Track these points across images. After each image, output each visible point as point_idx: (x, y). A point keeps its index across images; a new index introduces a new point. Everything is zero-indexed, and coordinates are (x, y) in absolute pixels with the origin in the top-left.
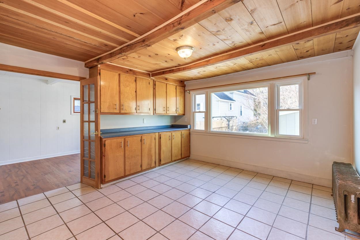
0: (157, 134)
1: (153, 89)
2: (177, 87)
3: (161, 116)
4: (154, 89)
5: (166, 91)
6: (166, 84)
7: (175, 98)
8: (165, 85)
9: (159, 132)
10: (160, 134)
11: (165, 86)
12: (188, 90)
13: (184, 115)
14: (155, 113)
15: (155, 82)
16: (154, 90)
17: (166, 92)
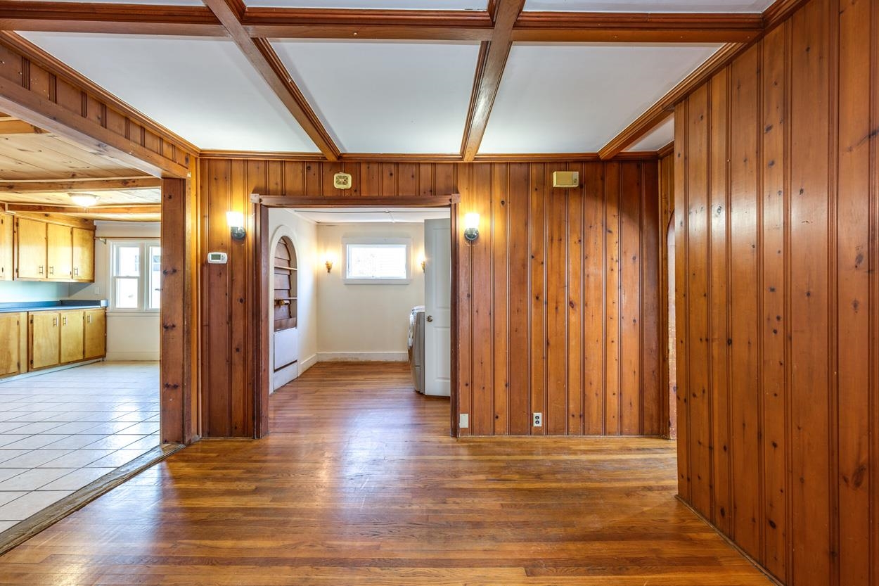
0: (23, 316)
1: (12, 231)
2: (74, 230)
3: (32, 283)
4: (14, 232)
5: (45, 236)
6: (47, 224)
7: (70, 249)
8: (44, 225)
9: (28, 312)
10: (30, 314)
11: (45, 228)
12: (102, 237)
13: (92, 281)
14: (18, 277)
15: (18, 219)
16: (16, 234)
17: (47, 239)
